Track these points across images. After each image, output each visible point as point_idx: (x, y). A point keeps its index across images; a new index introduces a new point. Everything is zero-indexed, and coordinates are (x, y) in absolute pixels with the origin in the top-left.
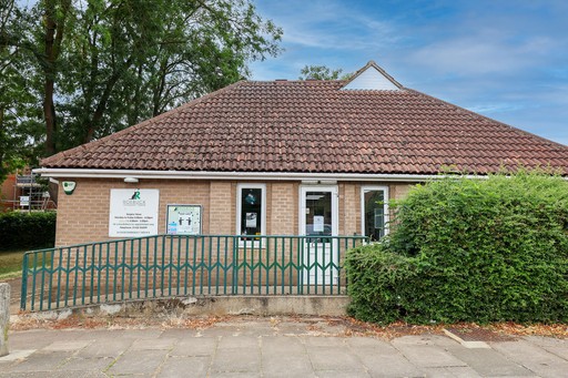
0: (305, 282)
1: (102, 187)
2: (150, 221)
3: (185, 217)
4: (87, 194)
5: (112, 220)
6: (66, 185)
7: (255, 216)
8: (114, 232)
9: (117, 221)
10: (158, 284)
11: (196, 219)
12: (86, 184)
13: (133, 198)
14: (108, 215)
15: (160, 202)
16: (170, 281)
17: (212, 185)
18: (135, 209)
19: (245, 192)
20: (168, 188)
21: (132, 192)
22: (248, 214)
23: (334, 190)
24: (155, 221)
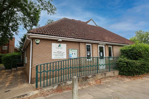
0: (100, 69)
1: (49, 42)
2: (64, 54)
3: (74, 53)
4: (44, 44)
5: (52, 53)
6: (37, 41)
7: (89, 52)
8: (53, 57)
9: (54, 54)
10: (67, 73)
11: (76, 53)
12: (43, 41)
13: (59, 46)
14: (51, 52)
15: (67, 48)
16: (71, 72)
17: (80, 44)
18: (59, 50)
19: (87, 46)
20: (69, 44)
21: (58, 44)
22: (88, 52)
23: (104, 46)
24: (65, 53)
